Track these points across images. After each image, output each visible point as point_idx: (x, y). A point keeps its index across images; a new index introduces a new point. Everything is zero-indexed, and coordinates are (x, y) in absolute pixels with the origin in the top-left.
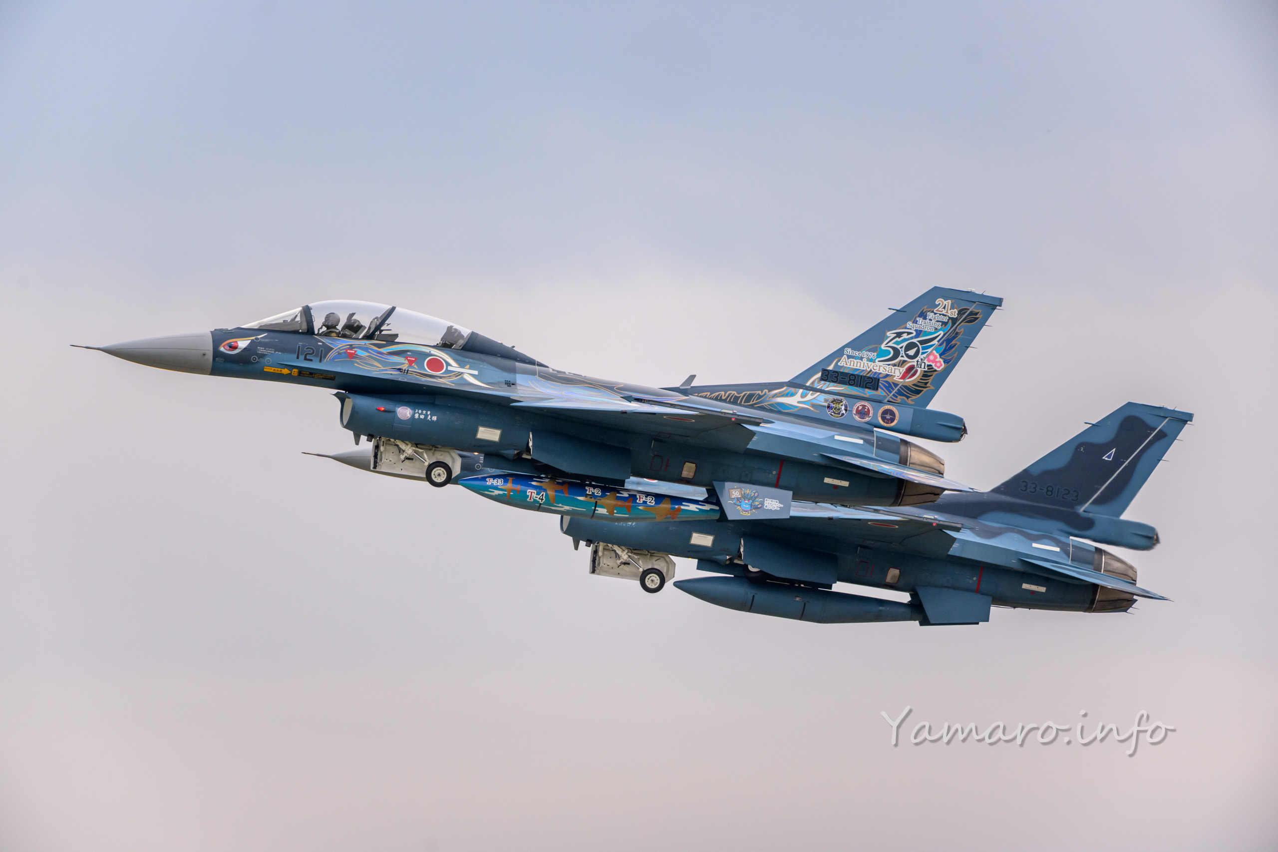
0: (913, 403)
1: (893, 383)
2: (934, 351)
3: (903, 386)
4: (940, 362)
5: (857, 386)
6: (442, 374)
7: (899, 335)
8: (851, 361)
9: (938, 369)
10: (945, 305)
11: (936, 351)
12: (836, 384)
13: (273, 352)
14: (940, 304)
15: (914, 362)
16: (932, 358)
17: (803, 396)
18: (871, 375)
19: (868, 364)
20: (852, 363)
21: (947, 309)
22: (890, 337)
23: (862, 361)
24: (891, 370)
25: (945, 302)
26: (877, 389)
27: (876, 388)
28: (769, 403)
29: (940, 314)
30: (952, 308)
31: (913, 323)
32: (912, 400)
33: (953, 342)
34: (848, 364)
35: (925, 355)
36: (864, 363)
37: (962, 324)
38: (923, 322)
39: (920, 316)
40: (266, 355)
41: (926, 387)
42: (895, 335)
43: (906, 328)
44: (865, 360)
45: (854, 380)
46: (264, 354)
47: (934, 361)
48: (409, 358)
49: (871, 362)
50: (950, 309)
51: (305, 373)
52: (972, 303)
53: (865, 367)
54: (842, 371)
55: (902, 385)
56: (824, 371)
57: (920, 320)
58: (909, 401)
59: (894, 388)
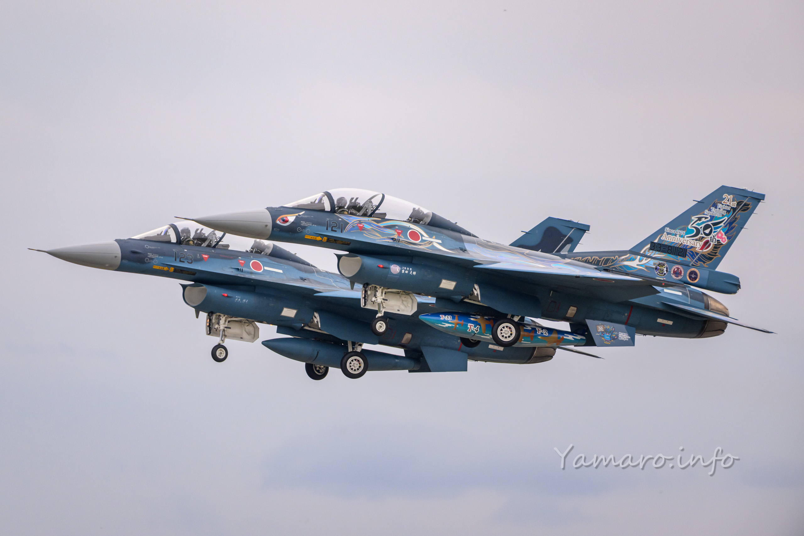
0: (708, 266)
1: (696, 253)
2: (722, 231)
3: (701, 254)
4: (725, 238)
5: (673, 254)
6: (419, 242)
7: (700, 219)
8: (669, 236)
9: (723, 243)
11: (723, 231)
12: (659, 253)
13: (311, 225)
14: (725, 197)
15: (708, 238)
16: (720, 235)
17: (640, 261)
18: (682, 246)
19: (680, 239)
20: (670, 238)
21: (729, 201)
22: (694, 220)
23: (676, 236)
24: (695, 243)
25: (729, 197)
26: (685, 257)
27: (684, 255)
28: (619, 265)
29: (726, 205)
30: (733, 201)
31: (709, 211)
32: (707, 265)
33: (733, 225)
34: (668, 239)
35: (715, 233)
36: (677, 238)
37: (739, 212)
38: (715, 210)
39: (713, 206)
40: (307, 227)
41: (715, 256)
42: (697, 219)
43: (704, 214)
44: (678, 236)
45: (671, 250)
46: (305, 226)
47: (721, 238)
48: (397, 231)
49: (682, 237)
51: (331, 240)
52: (746, 198)
53: (678, 241)
54: (663, 243)
56: (652, 243)
57: (713, 209)
58: (705, 265)
59: (696, 256)
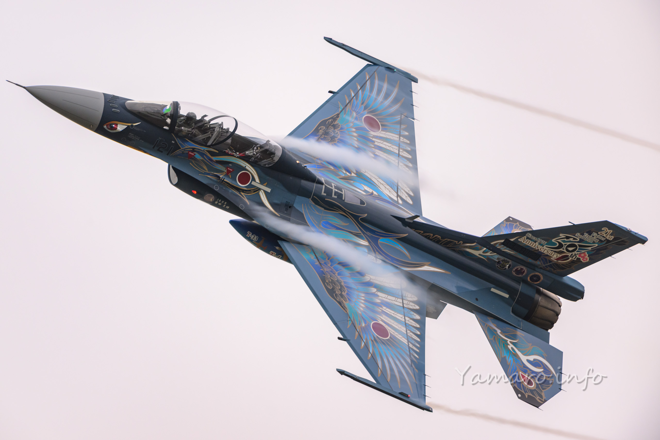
1: (549, 260)
2: (586, 253)
4: (587, 258)
5: (524, 256)
6: (245, 187)
7: (567, 238)
8: (528, 241)
9: (583, 261)
10: (608, 232)
12: (510, 249)
13: (138, 139)
14: (604, 230)
15: (569, 254)
16: (582, 255)
17: (485, 252)
18: (537, 252)
19: (538, 246)
21: (607, 234)
22: (560, 236)
23: (535, 243)
24: (552, 254)
25: (609, 231)
27: (536, 259)
29: (601, 236)
30: (611, 235)
31: (581, 234)
32: (556, 271)
33: (601, 251)
34: (525, 242)
35: (578, 253)
36: (536, 245)
37: (612, 245)
38: (587, 236)
39: (587, 232)
41: (569, 268)
42: (565, 237)
43: (574, 236)
44: (537, 244)
45: (524, 251)
47: (583, 257)
48: (228, 169)
49: (541, 245)
50: (610, 235)
53: (535, 247)
54: (518, 244)
55: (554, 263)
56: (507, 240)
57: (586, 235)
59: (548, 263)
